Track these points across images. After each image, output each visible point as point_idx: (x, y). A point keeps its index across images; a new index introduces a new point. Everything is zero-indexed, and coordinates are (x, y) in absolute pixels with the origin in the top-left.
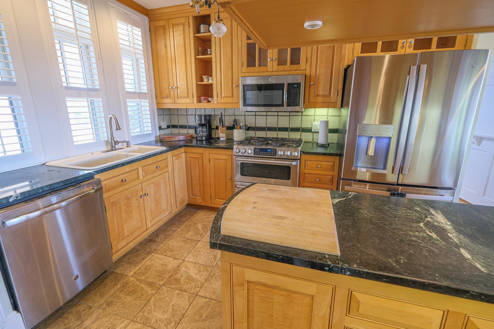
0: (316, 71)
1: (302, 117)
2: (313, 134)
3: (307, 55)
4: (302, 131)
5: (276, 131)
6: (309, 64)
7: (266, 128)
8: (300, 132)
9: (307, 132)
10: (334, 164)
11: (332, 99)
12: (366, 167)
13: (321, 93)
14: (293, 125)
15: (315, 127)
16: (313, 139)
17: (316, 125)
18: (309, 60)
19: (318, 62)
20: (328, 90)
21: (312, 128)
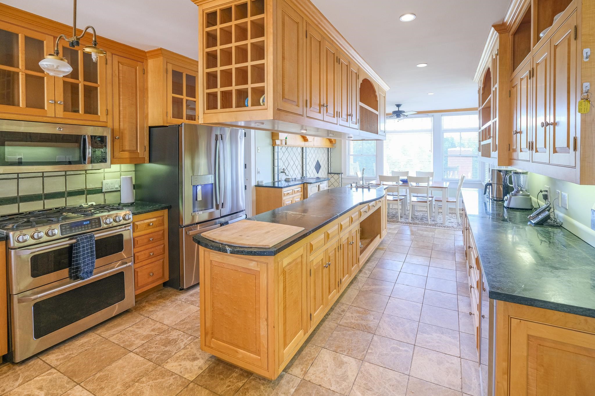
0: (119, 125)
1: (86, 176)
2: (104, 195)
3: (107, 106)
4: (88, 194)
5: (41, 199)
6: (110, 116)
7: (17, 198)
8: (85, 196)
9: (95, 193)
10: (164, 218)
11: (140, 155)
12: (202, 210)
13: (127, 148)
14: (70, 188)
15: (107, 186)
16: (105, 200)
17: (107, 184)
18: (110, 112)
19: (121, 116)
20: (135, 145)
21: (102, 187)
